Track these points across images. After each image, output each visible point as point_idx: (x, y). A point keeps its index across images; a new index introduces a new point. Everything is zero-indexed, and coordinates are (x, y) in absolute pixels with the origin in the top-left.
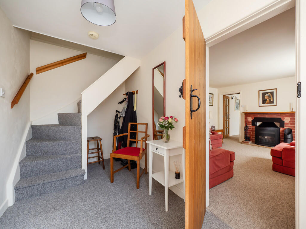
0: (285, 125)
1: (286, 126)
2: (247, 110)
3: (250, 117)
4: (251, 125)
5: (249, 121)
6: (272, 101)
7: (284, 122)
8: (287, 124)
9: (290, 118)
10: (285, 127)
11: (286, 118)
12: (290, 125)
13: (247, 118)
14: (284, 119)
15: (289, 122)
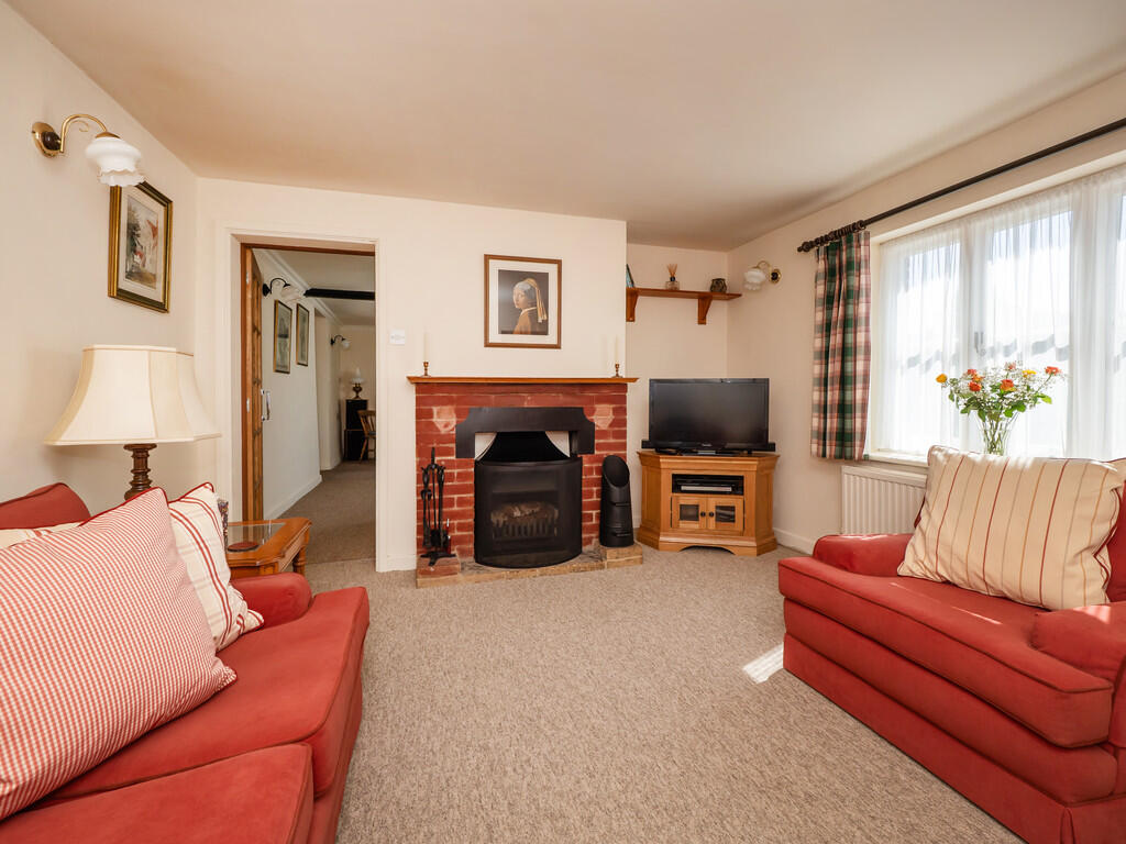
0: (596, 441)
1: (601, 447)
2: (426, 364)
3: (447, 408)
4: (453, 458)
5: (443, 431)
6: (540, 320)
7: (592, 424)
8: (604, 434)
9: (612, 406)
10: (596, 452)
11: (599, 407)
12: (612, 440)
13: (430, 415)
14: (593, 412)
15: (611, 425)
